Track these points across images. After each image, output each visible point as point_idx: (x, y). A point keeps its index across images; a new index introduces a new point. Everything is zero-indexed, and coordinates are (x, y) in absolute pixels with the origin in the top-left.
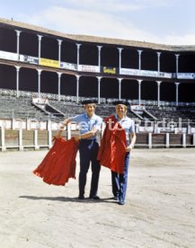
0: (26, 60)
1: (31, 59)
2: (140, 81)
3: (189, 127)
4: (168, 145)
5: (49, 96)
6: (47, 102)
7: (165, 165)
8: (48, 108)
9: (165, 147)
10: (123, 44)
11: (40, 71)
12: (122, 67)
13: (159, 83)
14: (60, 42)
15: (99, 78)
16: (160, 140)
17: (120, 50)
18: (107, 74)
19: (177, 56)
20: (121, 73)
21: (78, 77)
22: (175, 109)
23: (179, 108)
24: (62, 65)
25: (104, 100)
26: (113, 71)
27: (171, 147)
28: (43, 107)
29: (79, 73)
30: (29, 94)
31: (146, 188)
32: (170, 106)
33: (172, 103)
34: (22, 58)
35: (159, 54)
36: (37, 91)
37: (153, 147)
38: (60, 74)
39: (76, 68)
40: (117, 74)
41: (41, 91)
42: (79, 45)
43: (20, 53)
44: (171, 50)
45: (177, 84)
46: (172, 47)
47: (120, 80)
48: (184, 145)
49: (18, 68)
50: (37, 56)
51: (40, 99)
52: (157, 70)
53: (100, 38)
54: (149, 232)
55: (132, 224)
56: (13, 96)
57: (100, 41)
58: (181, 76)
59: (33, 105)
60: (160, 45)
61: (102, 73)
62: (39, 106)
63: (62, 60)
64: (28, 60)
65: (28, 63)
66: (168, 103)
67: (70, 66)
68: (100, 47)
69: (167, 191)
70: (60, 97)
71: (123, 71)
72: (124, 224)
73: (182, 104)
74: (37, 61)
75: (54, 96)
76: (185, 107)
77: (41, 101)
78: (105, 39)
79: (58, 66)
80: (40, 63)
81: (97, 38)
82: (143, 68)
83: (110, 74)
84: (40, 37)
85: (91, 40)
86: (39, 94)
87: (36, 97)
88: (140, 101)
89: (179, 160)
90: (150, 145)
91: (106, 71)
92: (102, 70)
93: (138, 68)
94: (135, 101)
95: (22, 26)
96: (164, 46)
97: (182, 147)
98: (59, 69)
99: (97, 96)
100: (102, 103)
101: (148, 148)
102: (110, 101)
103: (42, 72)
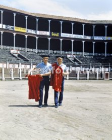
0: (6, 27)
1: (10, 27)
2: (73, 41)
4: (88, 78)
5: (20, 49)
6: (19, 52)
7: (86, 91)
8: (19, 56)
10: (63, 19)
11: (15, 34)
12: (62, 32)
13: (83, 42)
14: (26, 17)
15: (49, 39)
16: (84, 76)
17: (61, 22)
18: (54, 36)
19: (94, 26)
20: (62, 36)
21: (37, 38)
22: (92, 57)
23: (95, 57)
24: (27, 31)
25: (52, 51)
26: (57, 35)
27: (90, 79)
28: (16, 55)
29: (38, 36)
30: (8, 47)
31: (75, 105)
32: (90, 55)
34: (4, 27)
35: (84, 25)
36: (13, 46)
37: (80, 79)
38: (26, 36)
39: (36, 32)
40: (60, 37)
41: (16, 46)
42: (37, 20)
43: (3, 24)
44: (90, 23)
45: (94, 43)
46: (91, 21)
47: (61, 40)
48: (98, 78)
49: (2, 32)
50: (13, 26)
51: (15, 51)
52: (82, 35)
53: (50, 16)
54: (76, 135)
55: (66, 130)
57: (50, 17)
58: (96, 38)
59: (11, 54)
60: (84, 20)
61: (51, 36)
63: (28, 28)
64: (8, 28)
65: (8, 30)
66: (88, 54)
67: (32, 32)
68: (49, 21)
69: (87, 108)
70: (26, 49)
71: (63, 35)
72: (61, 129)
73: (96, 54)
74: (13, 28)
75: (23, 49)
76: (98, 56)
77: (16, 52)
78: (53, 16)
79: (25, 31)
80: (15, 30)
81: (48, 15)
82: (74, 34)
83: (56, 37)
84: (15, 15)
85: (44, 17)
86: (14, 48)
87: (12, 49)
88: (73, 52)
89: (94, 88)
90: (78, 78)
91: (53, 34)
92: (51, 34)
93: (71, 33)
94: (70, 52)
95: (4, 8)
96: (86, 20)
97: (96, 79)
98: (26, 33)
99: (48, 49)
100: (51, 53)
101: (77, 79)
102: (55, 52)
103: (16, 35)
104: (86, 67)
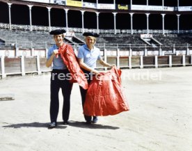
0: (55, 2)
1: (60, 1)
2: (148, 15)
3: (188, 49)
4: (171, 64)
5: (75, 29)
8: (74, 39)
9: (168, 66)
11: (67, 10)
12: (133, 4)
13: (163, 15)
15: (115, 14)
16: (164, 61)
18: (121, 10)
20: (132, 9)
21: (98, 13)
22: (176, 36)
23: (180, 35)
24: (84, 5)
25: (119, 31)
26: (126, 8)
27: (173, 66)
28: (70, 39)
29: (99, 10)
33: (175, 31)
34: (52, 1)
36: (65, 26)
37: (159, 67)
38: (83, 12)
39: (96, 6)
40: (129, 10)
41: (69, 26)
45: (178, 15)
47: (132, 14)
48: (184, 64)
49: (49, 8)
52: (161, 5)
56: (47, 31)
58: (181, 9)
61: (117, 10)
62: (67, 38)
63: (84, 1)
64: (57, 2)
65: (57, 4)
66: (171, 32)
67: (91, 5)
70: (83, 30)
71: (134, 7)
73: (182, 31)
74: (64, 2)
75: (79, 30)
76: (185, 34)
79: (82, 6)
80: (67, 4)
82: (149, 4)
83: (123, 10)
86: (67, 29)
88: (148, 31)
90: (156, 65)
91: (120, 7)
92: (117, 7)
93: (146, 4)
94: (144, 31)
97: (182, 66)
98: (83, 8)
99: (113, 28)
100: (118, 33)
101: (154, 67)
102: (123, 31)
103: (69, 11)
104: (167, 49)
